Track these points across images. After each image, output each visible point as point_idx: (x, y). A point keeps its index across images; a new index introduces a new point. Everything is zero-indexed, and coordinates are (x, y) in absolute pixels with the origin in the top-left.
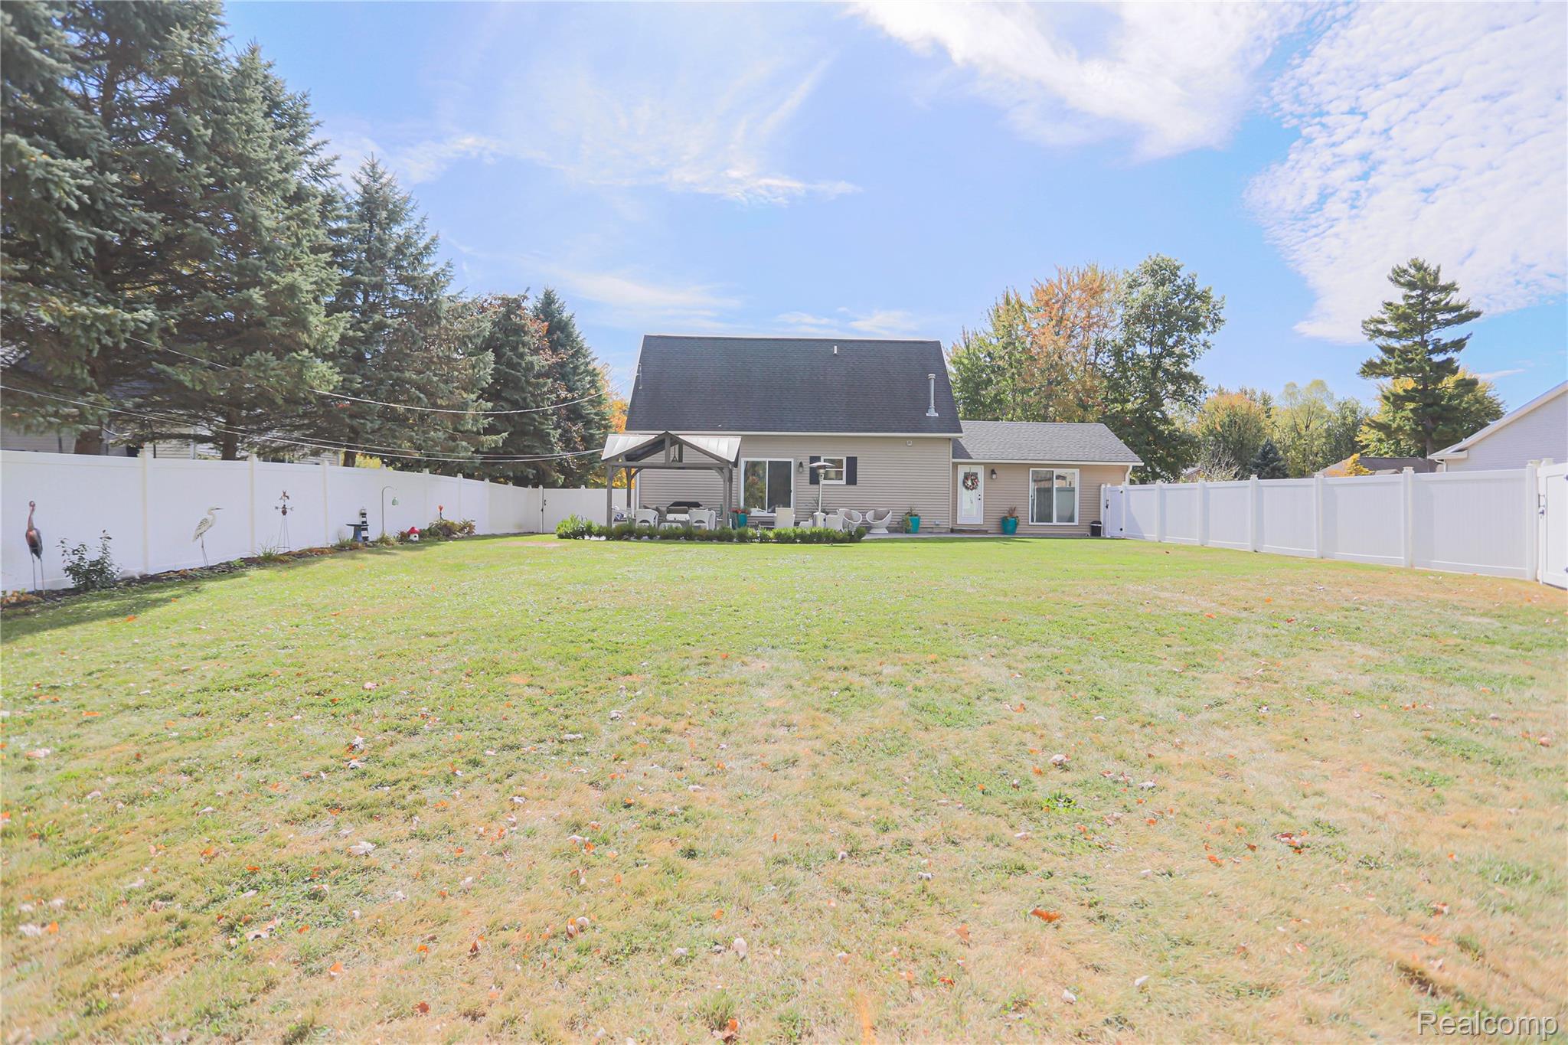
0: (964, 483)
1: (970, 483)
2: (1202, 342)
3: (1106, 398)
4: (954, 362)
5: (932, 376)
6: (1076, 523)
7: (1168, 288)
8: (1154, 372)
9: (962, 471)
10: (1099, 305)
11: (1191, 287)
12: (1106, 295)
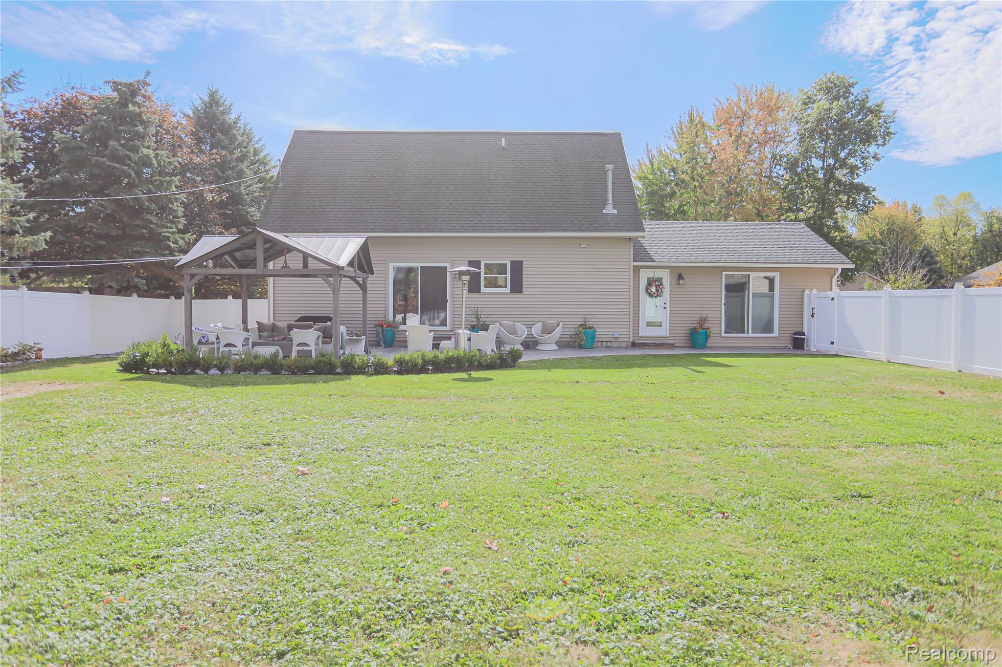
0: (647, 289)
1: (654, 289)
2: (872, 154)
3: (781, 208)
4: (640, 178)
5: (610, 167)
6: (776, 334)
7: (842, 102)
8: (827, 182)
9: (645, 275)
10: (774, 122)
11: (863, 102)
12: (781, 114)
